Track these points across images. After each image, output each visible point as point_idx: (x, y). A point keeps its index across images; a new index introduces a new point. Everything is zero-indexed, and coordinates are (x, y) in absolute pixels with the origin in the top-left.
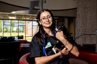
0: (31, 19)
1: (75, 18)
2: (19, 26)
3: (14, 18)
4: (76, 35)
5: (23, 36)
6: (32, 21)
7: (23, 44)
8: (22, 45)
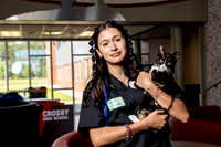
0: (68, 36)
1: (203, 24)
2: (30, 56)
3: (16, 34)
4: (209, 79)
5: (44, 88)
6: (71, 39)
7: (49, 113)
8: (47, 115)
